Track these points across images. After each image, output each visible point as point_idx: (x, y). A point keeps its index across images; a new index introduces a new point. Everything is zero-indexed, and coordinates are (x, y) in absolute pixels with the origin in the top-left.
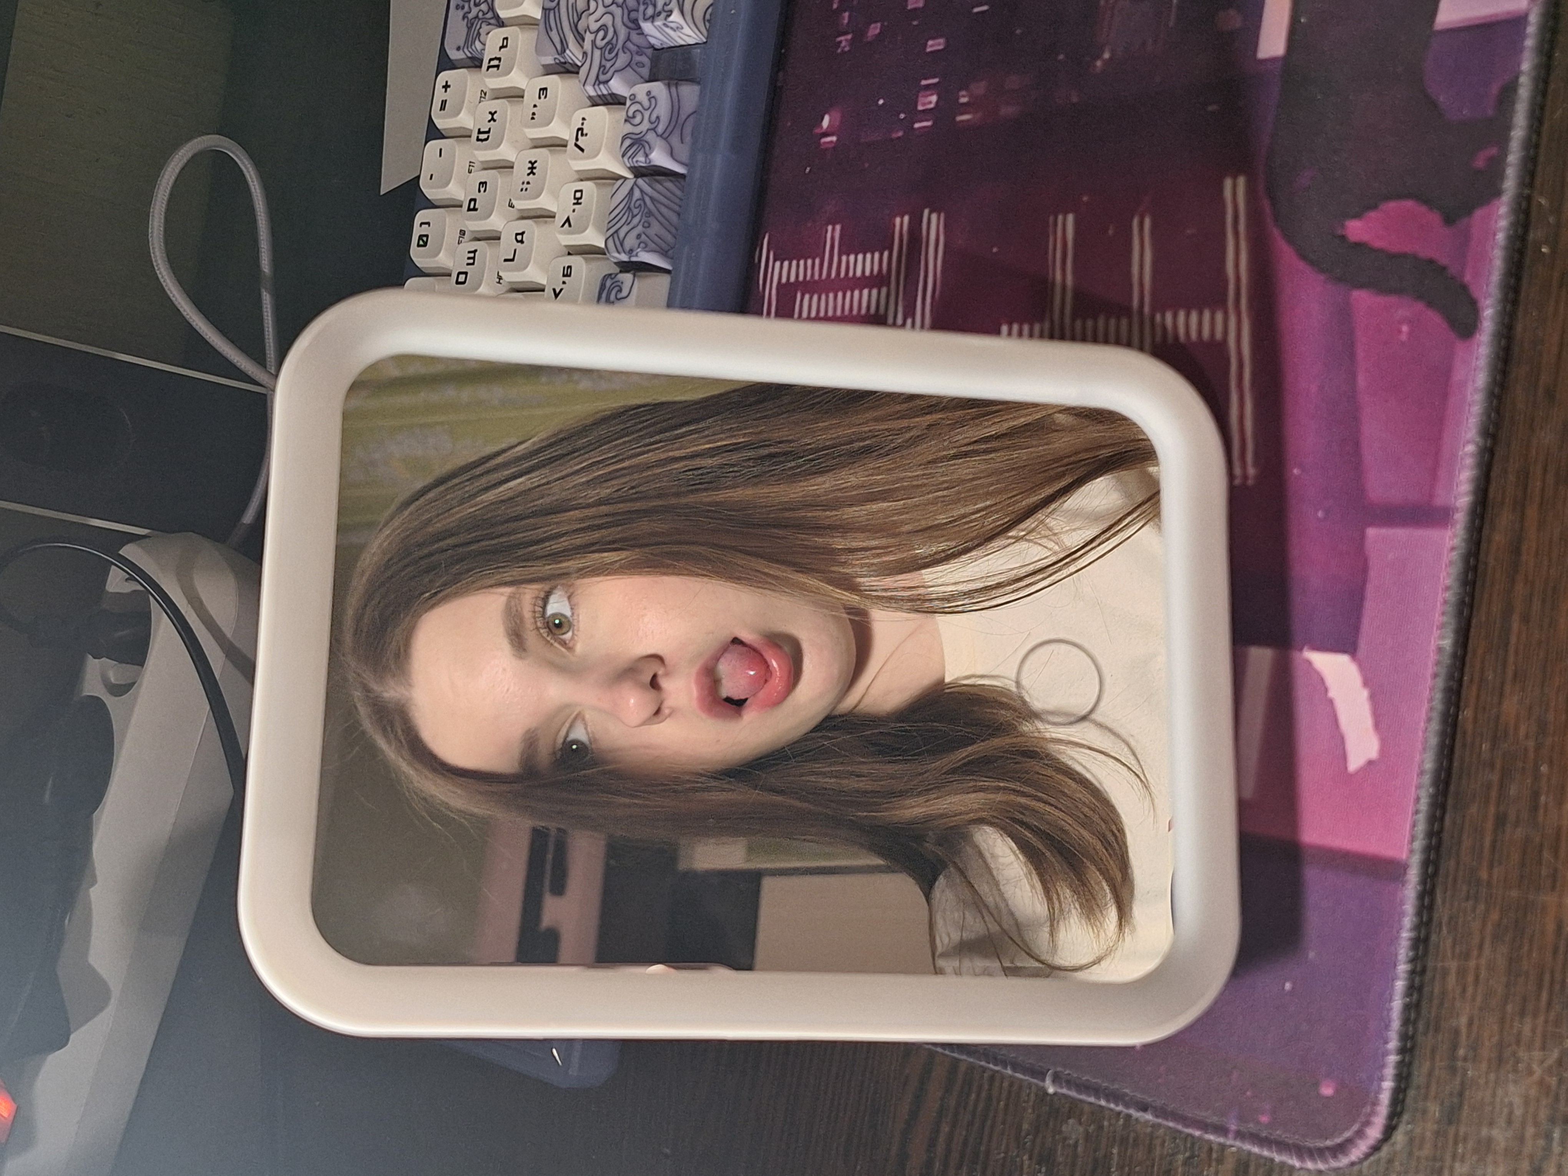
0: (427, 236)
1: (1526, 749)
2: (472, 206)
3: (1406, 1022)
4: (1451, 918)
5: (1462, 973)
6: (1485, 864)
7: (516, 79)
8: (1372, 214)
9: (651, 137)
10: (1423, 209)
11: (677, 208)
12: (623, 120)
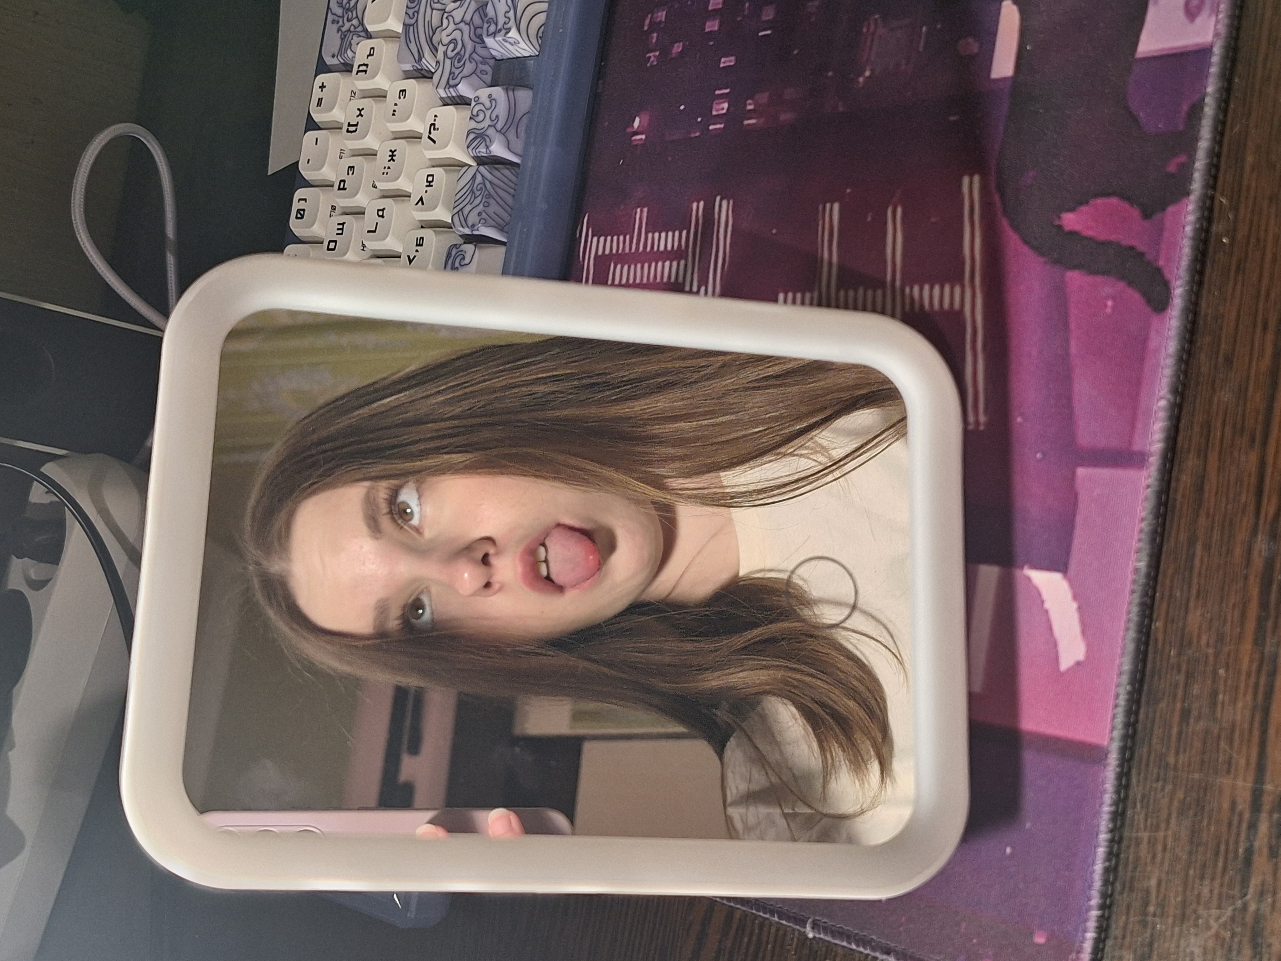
0: (304, 210)
1: (1207, 656)
2: (342, 186)
3: (1106, 882)
4: (1143, 797)
5: (1152, 843)
6: (1173, 751)
7: (380, 82)
8: (1084, 208)
9: (491, 132)
10: (1126, 205)
11: (512, 191)
12: (469, 118)
